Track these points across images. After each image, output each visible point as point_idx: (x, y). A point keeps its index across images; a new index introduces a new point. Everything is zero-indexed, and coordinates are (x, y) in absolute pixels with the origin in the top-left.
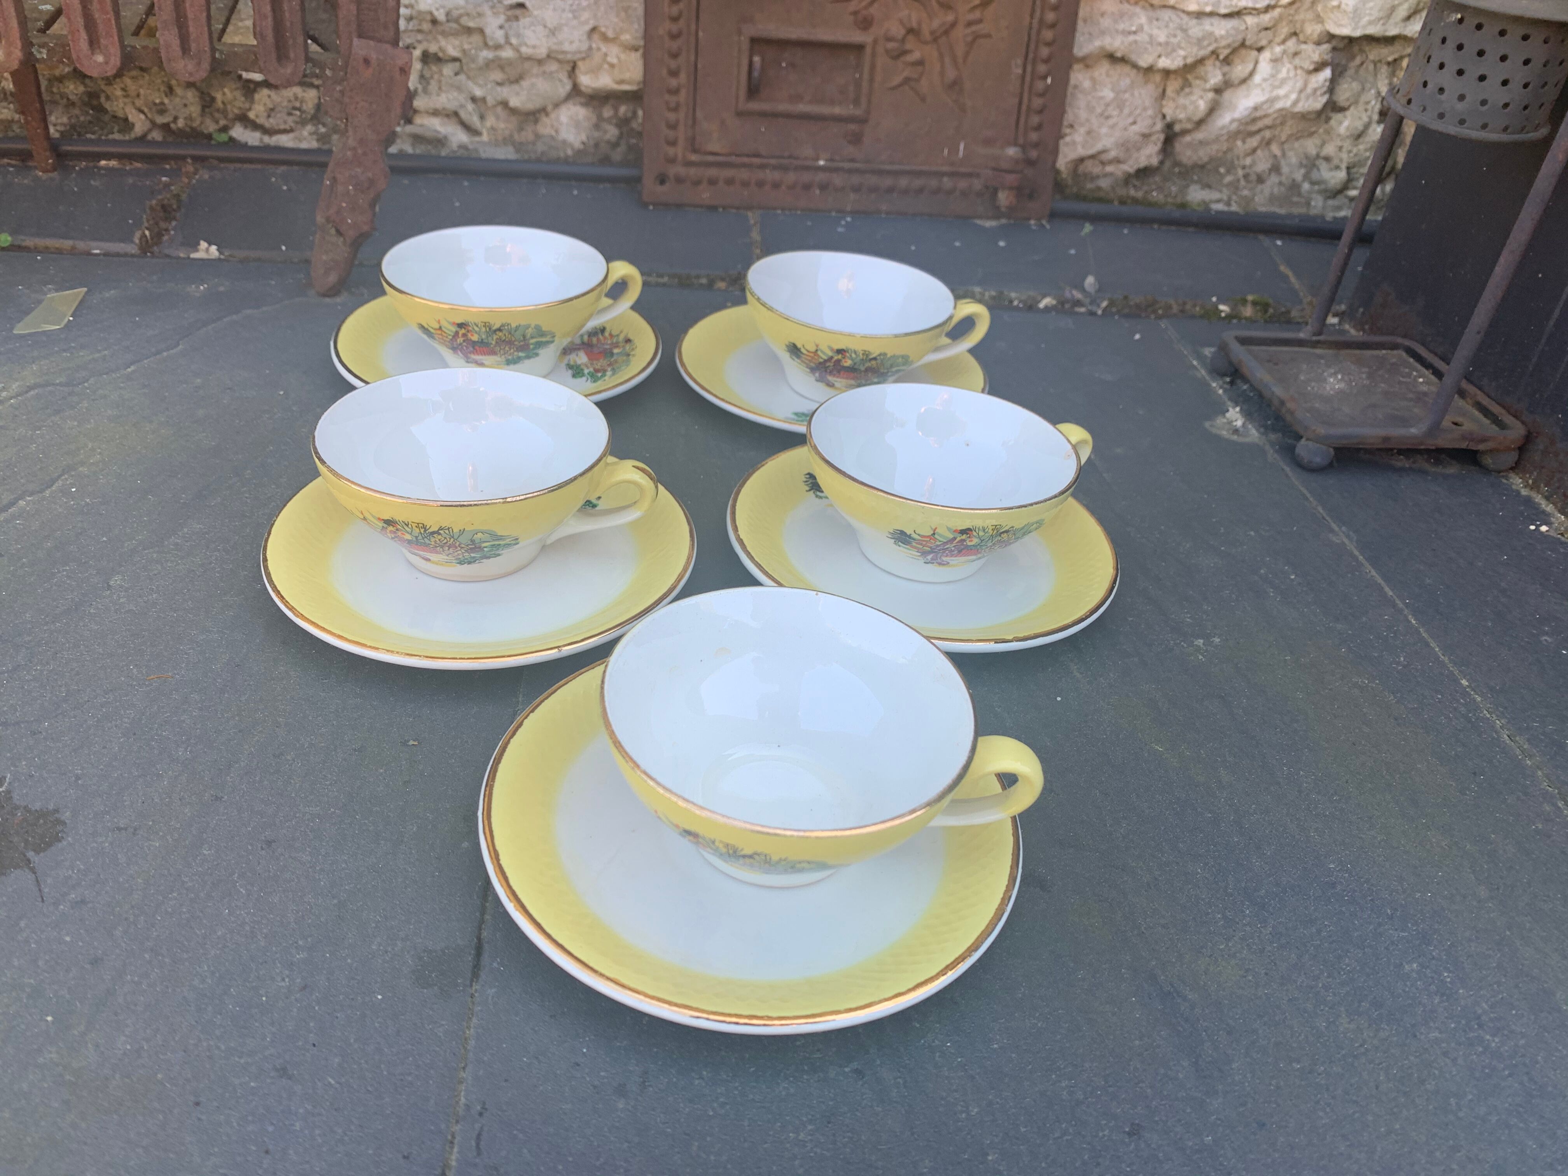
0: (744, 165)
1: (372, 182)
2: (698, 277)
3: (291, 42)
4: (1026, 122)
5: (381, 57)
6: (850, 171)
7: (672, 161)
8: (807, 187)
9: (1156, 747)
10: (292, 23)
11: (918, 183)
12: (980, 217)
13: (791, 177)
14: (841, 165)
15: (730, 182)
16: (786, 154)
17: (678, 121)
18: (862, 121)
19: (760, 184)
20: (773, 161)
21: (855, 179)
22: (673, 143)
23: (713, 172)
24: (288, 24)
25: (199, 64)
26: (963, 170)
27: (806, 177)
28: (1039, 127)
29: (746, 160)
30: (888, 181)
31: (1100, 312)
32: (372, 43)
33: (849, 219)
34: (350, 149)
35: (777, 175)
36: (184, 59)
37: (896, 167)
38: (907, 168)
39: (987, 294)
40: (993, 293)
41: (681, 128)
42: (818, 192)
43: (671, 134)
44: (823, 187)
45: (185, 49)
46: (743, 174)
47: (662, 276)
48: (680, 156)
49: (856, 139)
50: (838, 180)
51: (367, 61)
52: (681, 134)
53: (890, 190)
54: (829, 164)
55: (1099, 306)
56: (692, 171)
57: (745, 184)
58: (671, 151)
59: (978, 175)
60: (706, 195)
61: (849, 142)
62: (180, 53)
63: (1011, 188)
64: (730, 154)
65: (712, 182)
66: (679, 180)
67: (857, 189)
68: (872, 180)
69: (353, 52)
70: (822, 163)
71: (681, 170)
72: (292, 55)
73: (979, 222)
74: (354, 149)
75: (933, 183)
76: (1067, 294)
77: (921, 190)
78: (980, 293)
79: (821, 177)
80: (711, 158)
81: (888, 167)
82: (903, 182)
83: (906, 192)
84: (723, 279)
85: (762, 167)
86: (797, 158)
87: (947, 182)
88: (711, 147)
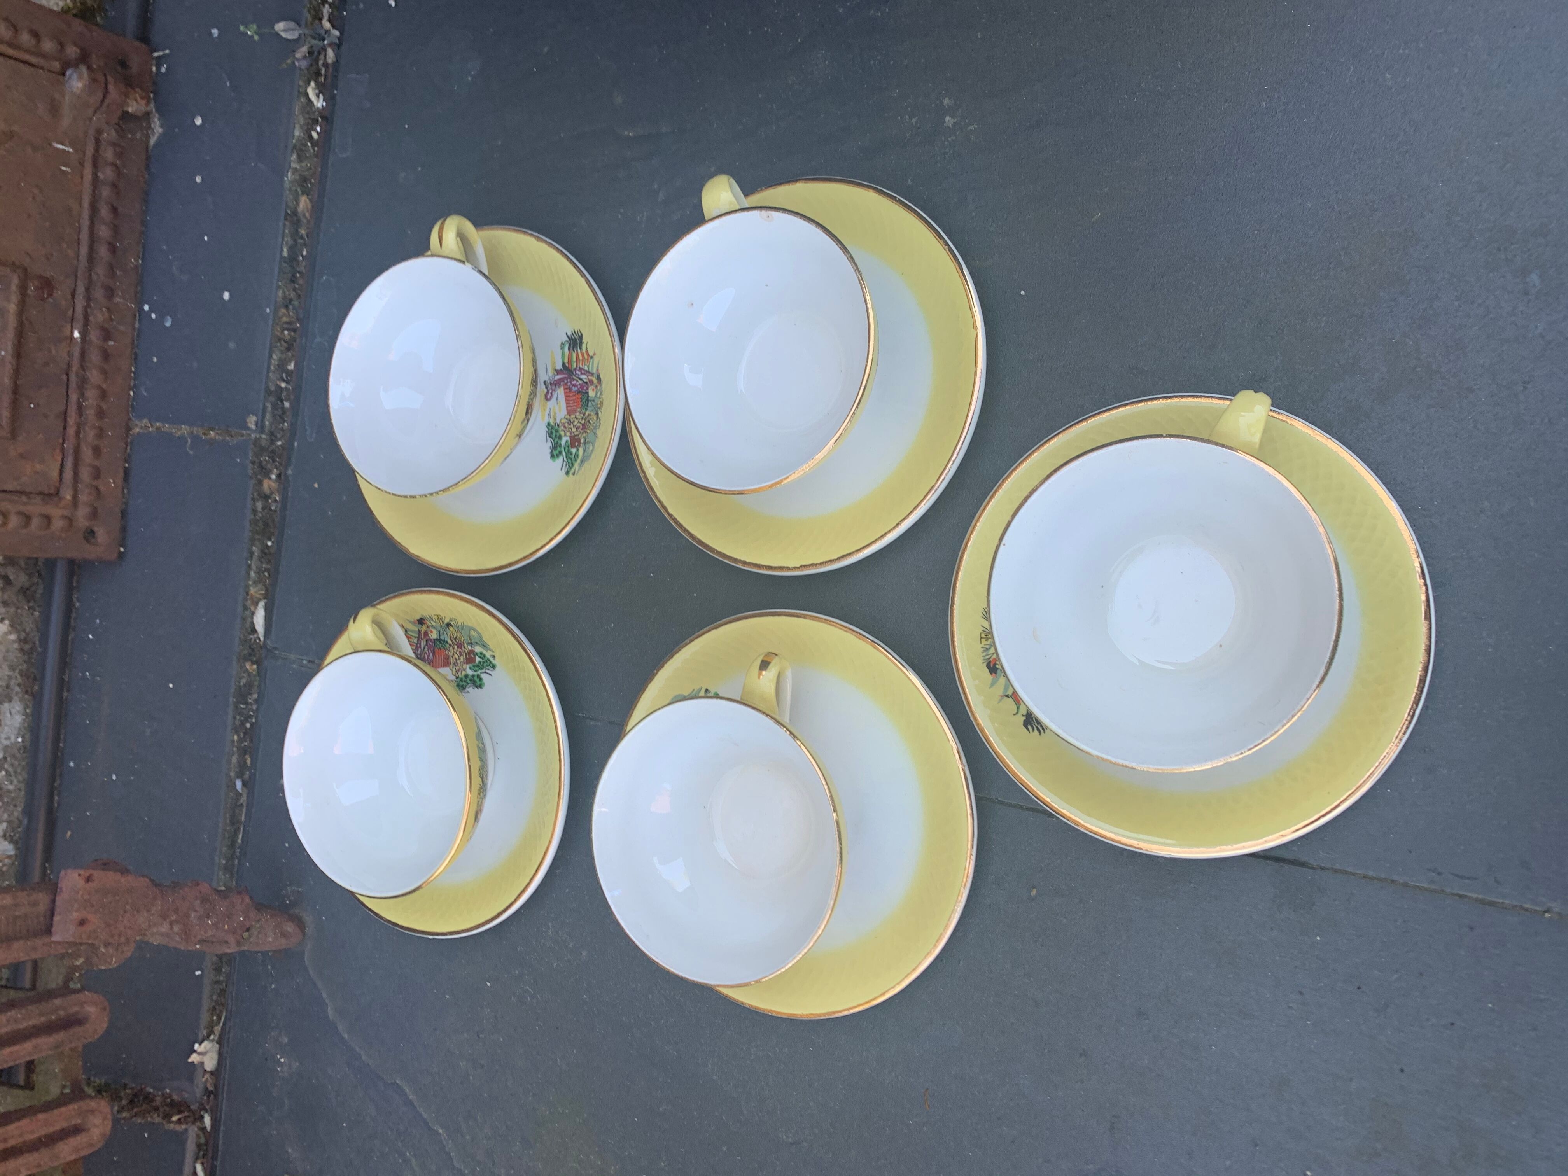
0: (78, 433)
1: (204, 900)
2: (255, 511)
3: (62, 1013)
4: (27, 51)
5: (76, 906)
6: (89, 298)
7: (70, 521)
8: (106, 355)
9: (1096, 217)
10: (41, 1015)
11: (104, 212)
12: (148, 138)
13: (94, 376)
14: (79, 308)
15: (97, 451)
16: (65, 377)
17: (20, 513)
18: (25, 275)
19: (101, 414)
20: (74, 397)
21: (99, 294)
22: (48, 519)
23: (85, 474)
24: (43, 1019)
25: (92, 1112)
26: (90, 150)
27: (95, 356)
28: (36, 35)
29: (71, 431)
30: (103, 251)
31: (337, 33)
32: (56, 918)
33: (146, 308)
34: (172, 929)
35: (91, 394)
36: (89, 1129)
37: (85, 236)
38: (86, 222)
39: (293, 165)
40: (294, 157)
41: (29, 509)
42: (111, 343)
43: (36, 522)
44: (107, 335)
45: (76, 1130)
46: (90, 434)
47: (252, 553)
48: (66, 513)
49: (47, 285)
50: (99, 317)
51: (82, 923)
52: (36, 508)
53: (113, 249)
54: (79, 323)
55: (327, 32)
56: (83, 498)
57: (101, 433)
58: (58, 524)
59: (99, 132)
60: (112, 483)
61: (50, 295)
62: (84, 1134)
63: (127, 95)
64: (63, 450)
65: (97, 474)
66: (94, 515)
67: (110, 292)
68: (100, 271)
69: (71, 939)
70: (76, 334)
71: (82, 513)
72: (76, 1009)
73: (152, 141)
74: (171, 924)
75: (106, 192)
76: (304, 64)
77: (114, 210)
78: (293, 174)
79: (94, 336)
80: (68, 474)
81: (84, 250)
82: (104, 232)
83: (116, 230)
84: (260, 483)
85: (80, 409)
86: (69, 366)
87: (107, 174)
88: (55, 474)
